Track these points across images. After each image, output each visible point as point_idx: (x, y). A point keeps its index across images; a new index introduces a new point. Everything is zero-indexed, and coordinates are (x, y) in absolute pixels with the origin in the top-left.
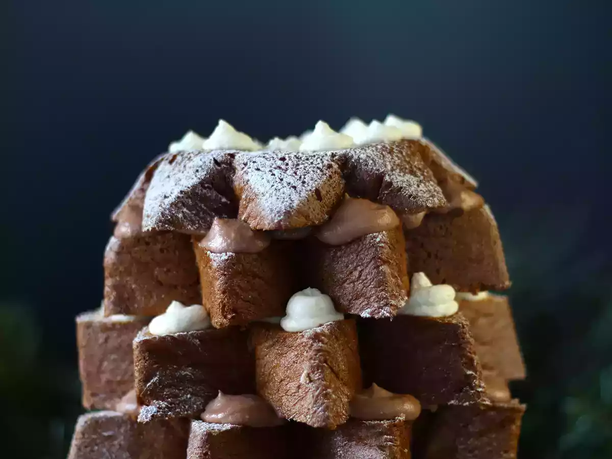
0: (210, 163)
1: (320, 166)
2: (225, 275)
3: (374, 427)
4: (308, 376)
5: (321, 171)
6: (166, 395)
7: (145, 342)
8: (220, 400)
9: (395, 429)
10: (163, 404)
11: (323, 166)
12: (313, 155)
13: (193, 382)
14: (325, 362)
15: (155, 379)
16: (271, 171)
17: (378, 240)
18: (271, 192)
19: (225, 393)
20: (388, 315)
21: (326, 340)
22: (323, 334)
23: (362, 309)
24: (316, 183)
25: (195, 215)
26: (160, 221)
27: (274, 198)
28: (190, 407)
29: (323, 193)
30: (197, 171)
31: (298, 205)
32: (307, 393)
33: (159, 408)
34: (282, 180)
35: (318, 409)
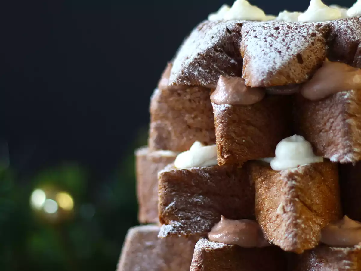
0: (223, 31)
1: (305, 34)
2: (222, 123)
3: (337, 252)
4: (283, 208)
5: (306, 39)
6: (180, 217)
7: (166, 174)
8: (222, 224)
9: (353, 255)
10: (178, 224)
11: (308, 35)
12: (302, 25)
13: (203, 207)
14: (298, 196)
15: (172, 204)
16: (265, 38)
17: (346, 97)
18: (260, 55)
19: (227, 217)
20: (350, 160)
21: (299, 179)
22: (297, 173)
23: (332, 154)
24: (299, 49)
25: (208, 73)
26: (180, 78)
27: (262, 60)
28: (199, 227)
29: (305, 56)
30: (213, 37)
31: (280, 67)
32: (282, 221)
33: (174, 227)
34: (271, 46)
35: (288, 235)
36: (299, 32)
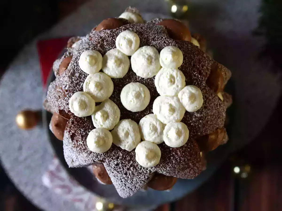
36: (140, 178)
